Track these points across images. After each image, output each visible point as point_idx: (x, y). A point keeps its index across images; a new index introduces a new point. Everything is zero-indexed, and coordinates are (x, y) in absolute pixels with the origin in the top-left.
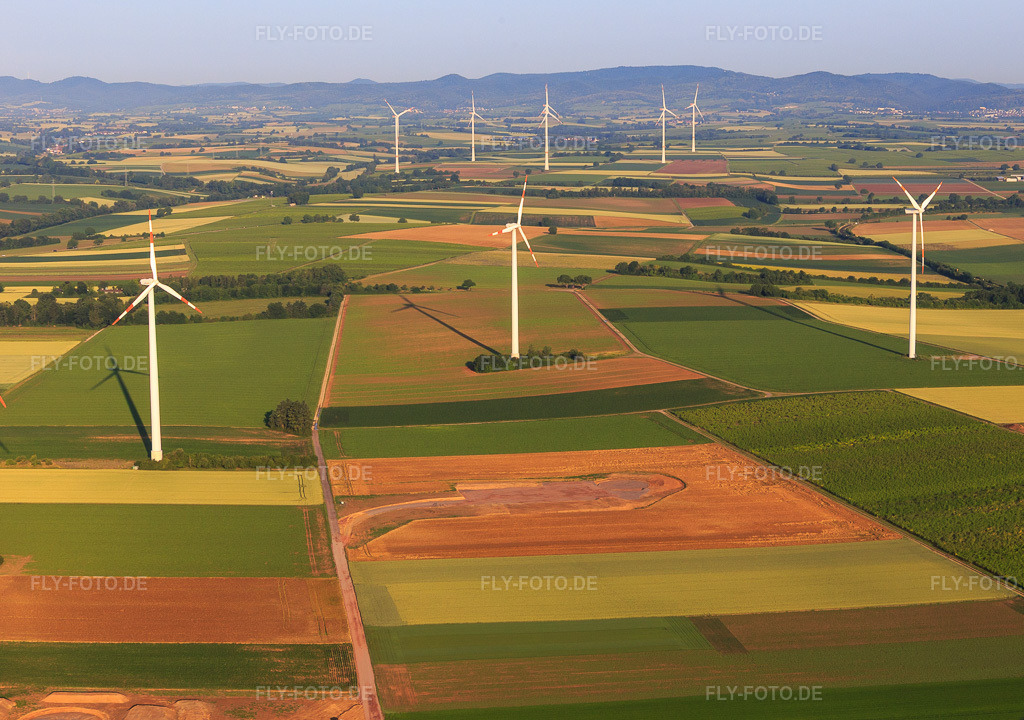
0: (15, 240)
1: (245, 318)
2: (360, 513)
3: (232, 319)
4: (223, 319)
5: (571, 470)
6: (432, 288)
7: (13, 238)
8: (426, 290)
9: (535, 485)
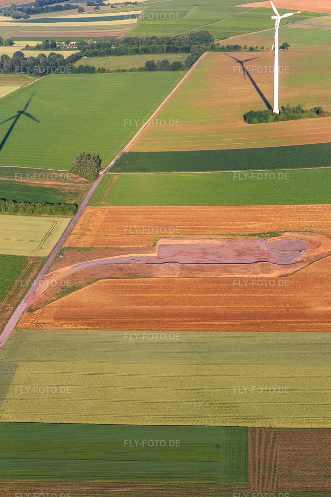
0: (51, 7)
1: (131, 70)
2: (68, 268)
3: (124, 71)
4: (118, 71)
5: (258, 226)
6: (262, 48)
7: (49, 6)
8: (259, 49)
9: (218, 242)
